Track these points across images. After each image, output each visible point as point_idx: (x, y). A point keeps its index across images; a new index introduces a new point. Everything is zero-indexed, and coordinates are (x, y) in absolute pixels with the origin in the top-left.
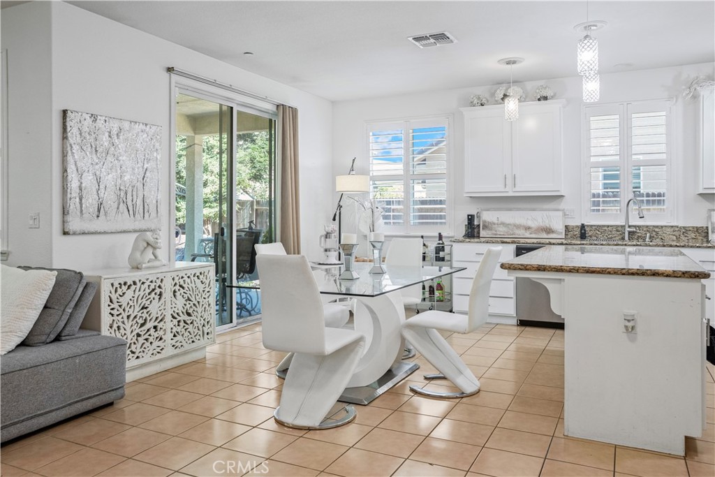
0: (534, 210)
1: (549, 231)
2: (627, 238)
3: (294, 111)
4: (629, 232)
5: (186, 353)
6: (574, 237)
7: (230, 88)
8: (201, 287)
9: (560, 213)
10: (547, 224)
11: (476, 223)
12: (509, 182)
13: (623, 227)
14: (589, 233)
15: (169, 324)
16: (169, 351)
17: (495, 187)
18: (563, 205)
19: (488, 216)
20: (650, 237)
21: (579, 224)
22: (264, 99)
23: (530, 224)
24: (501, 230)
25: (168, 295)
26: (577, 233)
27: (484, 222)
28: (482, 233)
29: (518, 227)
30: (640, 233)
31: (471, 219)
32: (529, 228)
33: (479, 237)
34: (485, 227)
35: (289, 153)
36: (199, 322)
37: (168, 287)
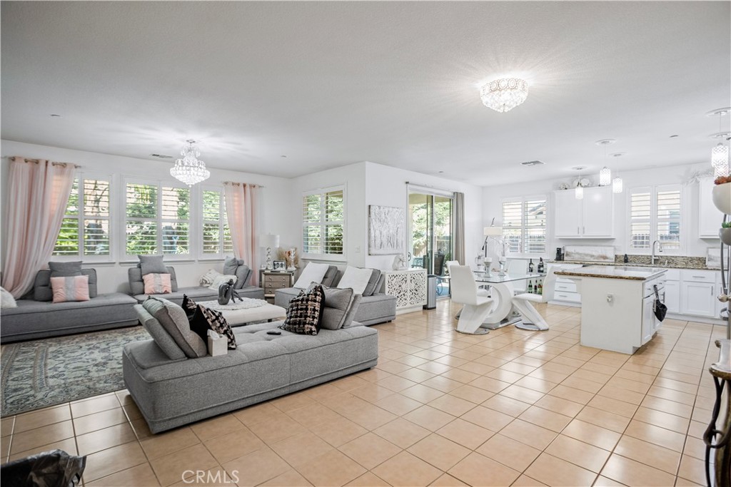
0: (596, 246)
1: (605, 258)
2: (653, 262)
3: (462, 195)
4: (655, 260)
5: (415, 307)
6: (620, 261)
7: (432, 187)
8: (421, 279)
9: (613, 248)
10: (604, 254)
11: (562, 252)
12: (581, 231)
13: (651, 256)
14: (630, 259)
15: (409, 294)
16: (408, 305)
17: (573, 234)
18: (614, 244)
19: (569, 249)
20: (668, 262)
21: (624, 254)
22: (448, 191)
23: (594, 253)
24: (577, 257)
25: (408, 281)
26: (623, 259)
27: (567, 252)
28: (565, 258)
29: (587, 255)
30: (662, 260)
31: (559, 251)
32: (593, 256)
33: (563, 260)
34: (567, 255)
35: (460, 216)
36: (420, 295)
37: (409, 278)
